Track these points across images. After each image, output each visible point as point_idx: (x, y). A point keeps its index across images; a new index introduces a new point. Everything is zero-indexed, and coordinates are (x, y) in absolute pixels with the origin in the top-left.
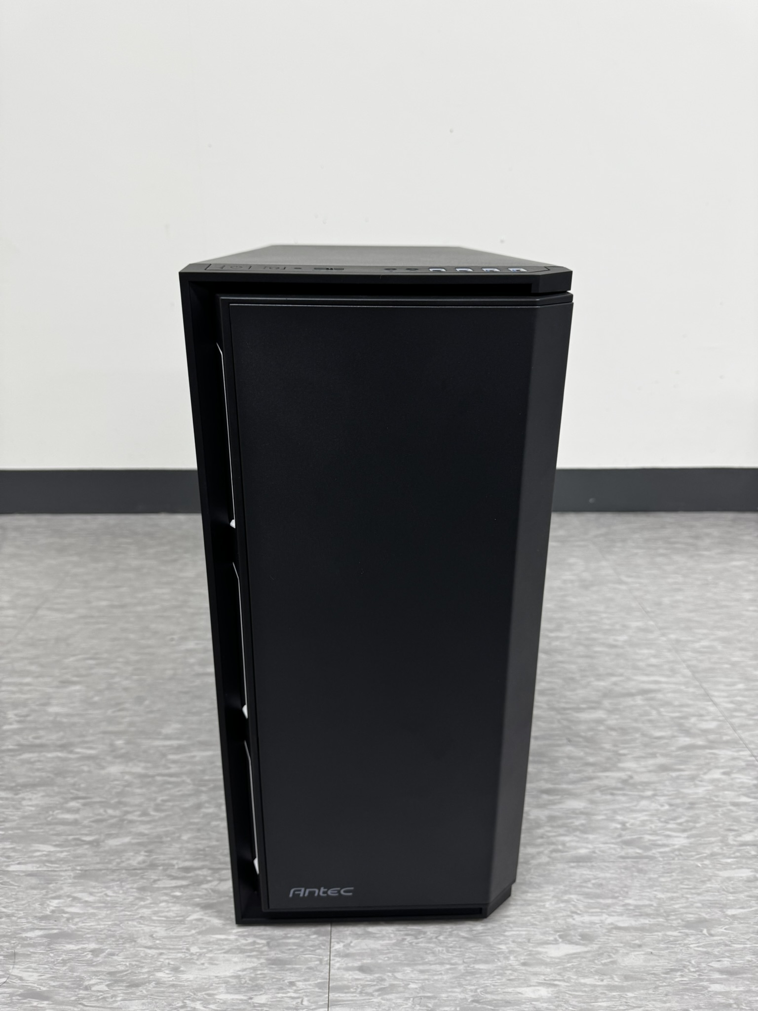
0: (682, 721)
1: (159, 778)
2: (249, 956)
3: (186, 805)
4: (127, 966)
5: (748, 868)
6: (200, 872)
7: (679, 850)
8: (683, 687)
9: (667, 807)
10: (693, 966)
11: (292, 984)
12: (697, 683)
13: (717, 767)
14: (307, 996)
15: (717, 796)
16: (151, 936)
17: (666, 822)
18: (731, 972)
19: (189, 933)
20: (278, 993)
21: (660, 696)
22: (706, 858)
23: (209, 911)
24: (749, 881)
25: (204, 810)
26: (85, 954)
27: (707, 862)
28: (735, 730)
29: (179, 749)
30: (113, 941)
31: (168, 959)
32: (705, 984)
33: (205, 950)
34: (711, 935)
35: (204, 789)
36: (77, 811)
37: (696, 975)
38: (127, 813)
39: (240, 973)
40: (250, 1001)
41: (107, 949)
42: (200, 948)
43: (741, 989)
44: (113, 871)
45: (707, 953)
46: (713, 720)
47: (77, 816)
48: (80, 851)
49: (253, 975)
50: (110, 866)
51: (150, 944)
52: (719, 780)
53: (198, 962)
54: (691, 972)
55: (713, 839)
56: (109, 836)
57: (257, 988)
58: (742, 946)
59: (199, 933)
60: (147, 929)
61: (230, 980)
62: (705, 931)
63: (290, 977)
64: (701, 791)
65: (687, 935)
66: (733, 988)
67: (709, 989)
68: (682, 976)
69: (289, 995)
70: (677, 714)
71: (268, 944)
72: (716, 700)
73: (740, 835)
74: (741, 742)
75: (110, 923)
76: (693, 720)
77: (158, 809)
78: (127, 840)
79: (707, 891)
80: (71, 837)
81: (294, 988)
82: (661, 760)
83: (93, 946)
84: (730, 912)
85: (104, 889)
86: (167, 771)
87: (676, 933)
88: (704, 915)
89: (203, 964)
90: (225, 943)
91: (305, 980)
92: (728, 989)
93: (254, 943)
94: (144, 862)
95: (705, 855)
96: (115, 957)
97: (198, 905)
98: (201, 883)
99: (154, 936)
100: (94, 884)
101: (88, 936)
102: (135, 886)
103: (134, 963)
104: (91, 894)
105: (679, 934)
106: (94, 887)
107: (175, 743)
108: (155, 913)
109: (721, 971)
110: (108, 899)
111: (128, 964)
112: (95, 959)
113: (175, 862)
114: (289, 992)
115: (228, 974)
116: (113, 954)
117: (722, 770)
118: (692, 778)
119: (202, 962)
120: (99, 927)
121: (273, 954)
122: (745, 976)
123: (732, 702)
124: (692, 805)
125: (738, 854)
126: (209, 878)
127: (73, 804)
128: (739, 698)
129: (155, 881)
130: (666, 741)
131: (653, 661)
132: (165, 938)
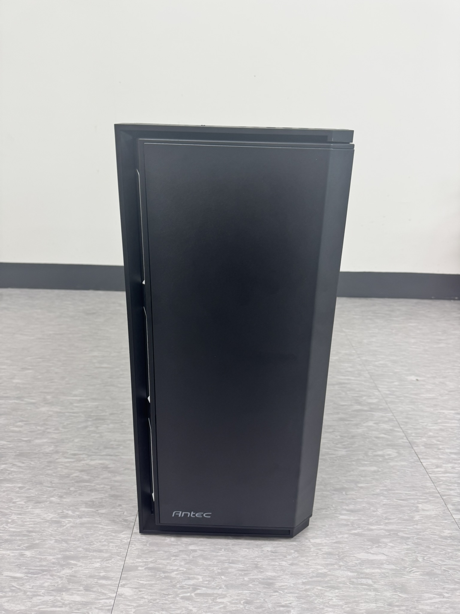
0: (358, 398)
1: (67, 414)
2: (100, 493)
3: (80, 426)
4: (36, 494)
5: (375, 466)
6: (81, 456)
7: (340, 457)
8: (363, 383)
9: (339, 437)
10: (333, 507)
11: (120, 505)
12: (372, 381)
13: (372, 420)
14: (126, 511)
15: (368, 433)
16: (51, 482)
17: (337, 444)
18: (352, 511)
19: (71, 482)
20: (112, 509)
21: (349, 386)
22: (354, 461)
23: (83, 473)
24: (375, 472)
25: (88, 429)
26: (16, 488)
27: (354, 463)
28: (387, 404)
29: (80, 401)
30: (31, 484)
31: (58, 492)
32: (337, 515)
33: (77, 489)
34: (347, 495)
35: (90, 419)
36: (21, 427)
37: (333, 511)
38: (47, 429)
39: (94, 500)
40: (97, 512)
41: (27, 487)
42: (75, 488)
43: (356, 518)
44: (36, 454)
45: (343, 502)
46: (376, 398)
47: (20, 429)
48: (20, 444)
49: (100, 501)
50: (35, 451)
51: (50, 485)
52: (371, 426)
53: (73, 494)
54: (331, 510)
55: (360, 453)
56: (36, 438)
57: (102, 506)
58: (362, 500)
59: (77, 482)
60: (49, 479)
61: (88, 502)
62: (344, 493)
63: (119, 502)
64: (360, 431)
65: (334, 494)
66: (352, 518)
67: (339, 518)
68: (326, 511)
69: (117, 510)
70: (356, 395)
71: (111, 488)
72: (380, 389)
73: (375, 452)
74: (389, 409)
75: (31, 476)
76: (364, 398)
77: (64, 427)
78: (45, 440)
79: (350, 476)
80: (16, 438)
81: (121, 507)
82: (341, 416)
83: (20, 485)
84: (360, 485)
85: (30, 461)
86: (72, 411)
87: (328, 493)
88: (345, 486)
89: (75, 495)
90: (89, 487)
91: (127, 504)
92: (349, 518)
93: (104, 487)
94: (53, 450)
95: (354, 459)
96: (31, 491)
97: (77, 470)
98: (80, 461)
99: (52, 482)
100: (25, 459)
101: (18, 481)
102: (46, 460)
103: (40, 493)
104: (23, 463)
105: (329, 493)
106: (25, 460)
107: (78, 398)
108: (54, 473)
109: (347, 510)
110: (31, 465)
111: (37, 493)
112: (20, 491)
113: (68, 451)
114: (118, 509)
115: (88, 500)
116: (30, 489)
117: (374, 422)
118: (356, 425)
119: (75, 494)
120: (24, 477)
121: (113, 493)
122: (360, 513)
123: (389, 391)
124: (353, 437)
125: (372, 460)
126: (86, 459)
127: (20, 424)
128: (394, 389)
129: (57, 459)
130: (346, 407)
131: (350, 369)
132: (57, 483)
